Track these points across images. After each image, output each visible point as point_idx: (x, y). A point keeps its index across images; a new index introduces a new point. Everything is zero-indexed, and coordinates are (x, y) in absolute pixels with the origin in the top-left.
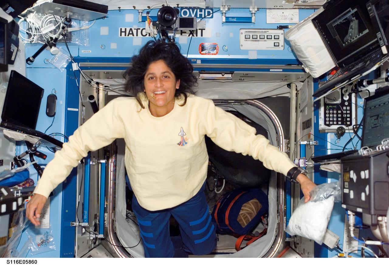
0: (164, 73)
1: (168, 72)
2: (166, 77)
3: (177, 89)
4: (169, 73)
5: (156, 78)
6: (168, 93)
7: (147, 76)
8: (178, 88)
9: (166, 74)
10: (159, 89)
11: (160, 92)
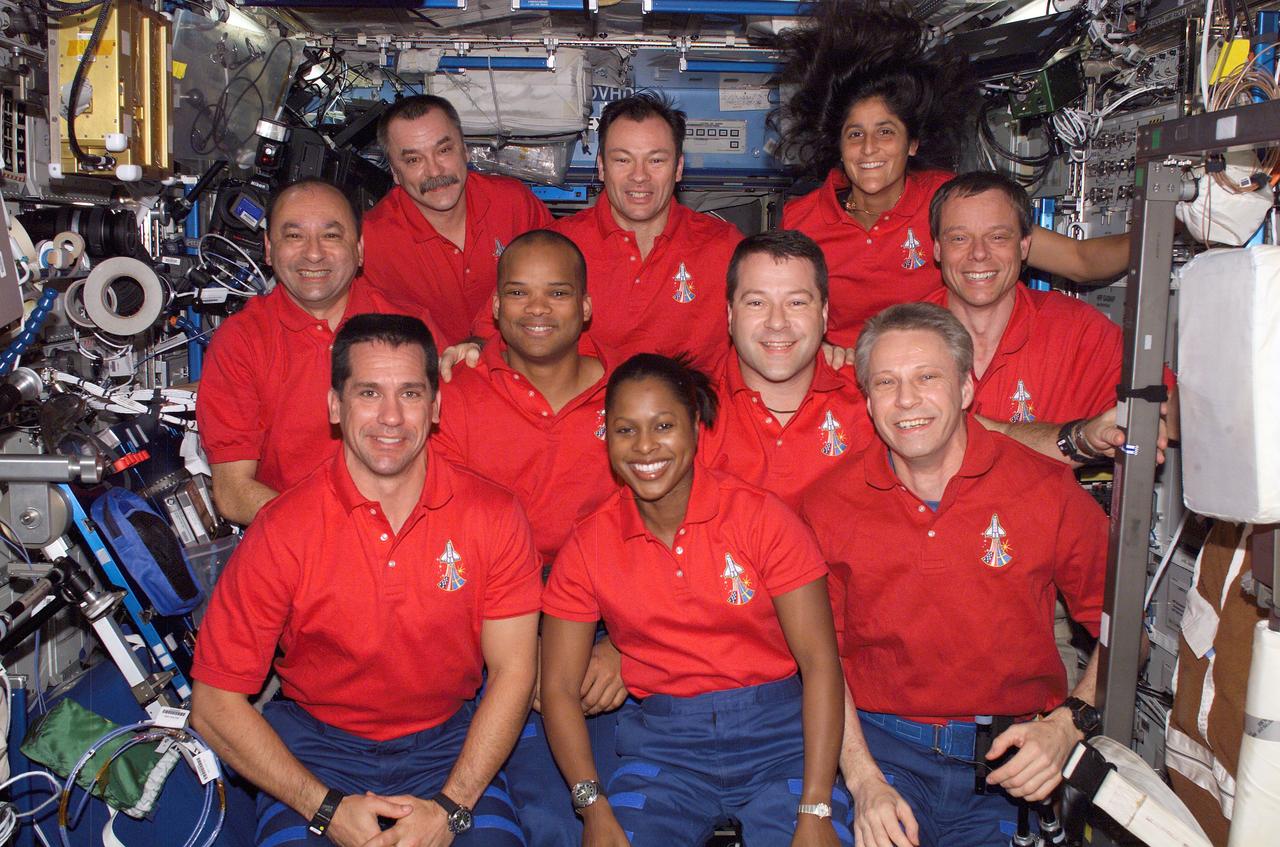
0: (882, 124)
1: (890, 122)
2: (886, 132)
3: (910, 156)
4: (894, 124)
5: (865, 135)
6: (891, 165)
7: (847, 129)
8: (912, 153)
9: (888, 126)
10: (871, 159)
11: (873, 165)
